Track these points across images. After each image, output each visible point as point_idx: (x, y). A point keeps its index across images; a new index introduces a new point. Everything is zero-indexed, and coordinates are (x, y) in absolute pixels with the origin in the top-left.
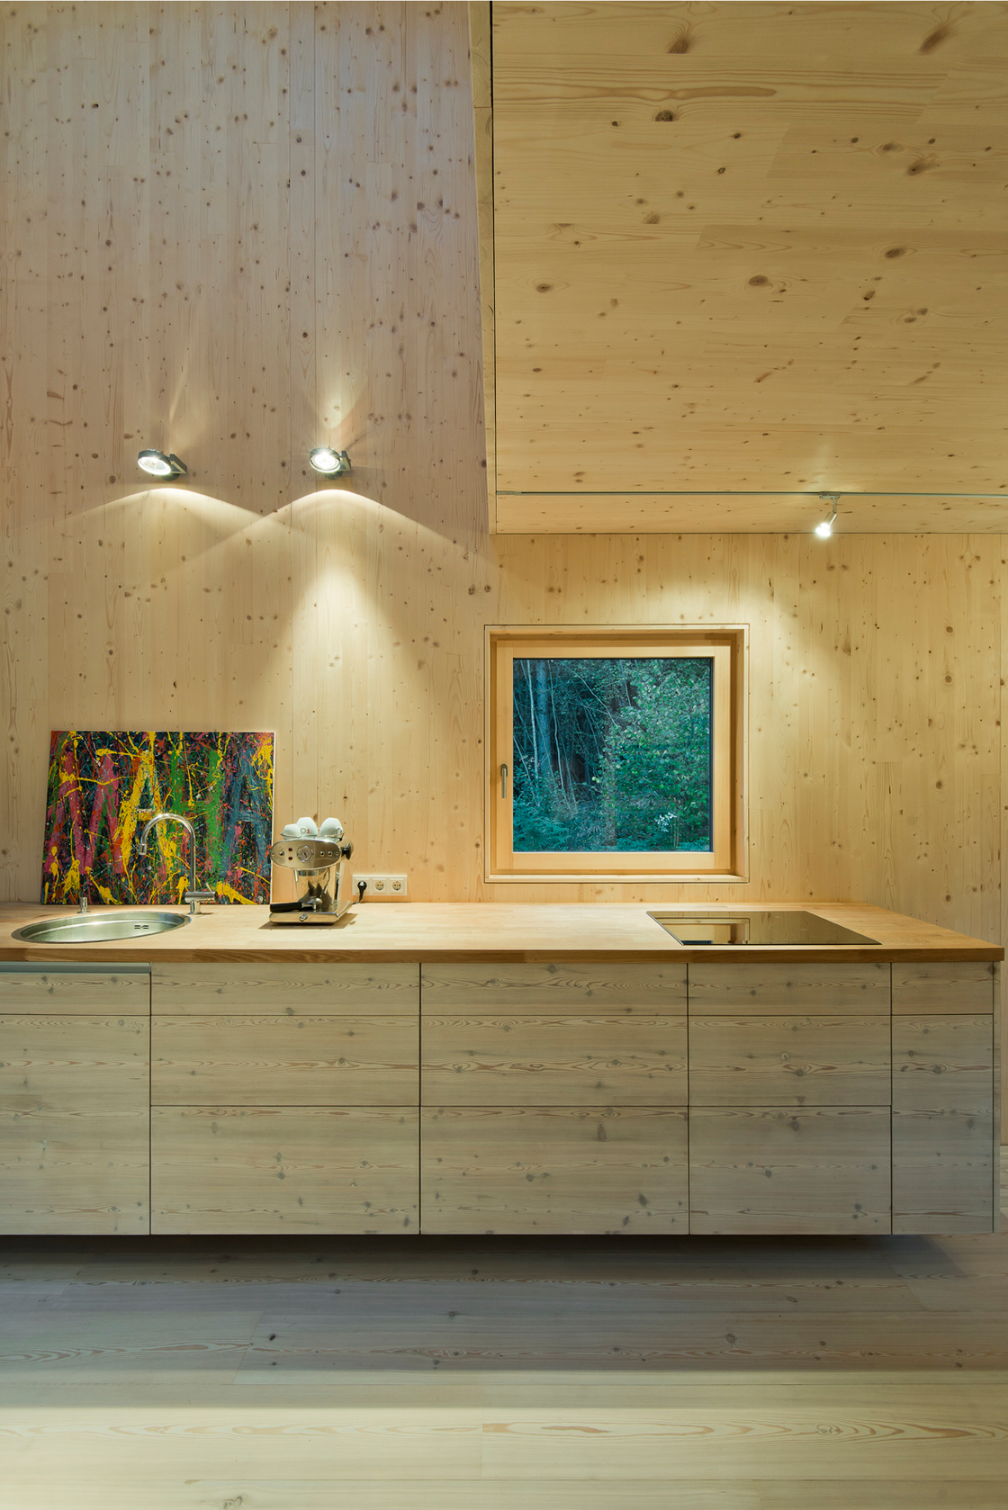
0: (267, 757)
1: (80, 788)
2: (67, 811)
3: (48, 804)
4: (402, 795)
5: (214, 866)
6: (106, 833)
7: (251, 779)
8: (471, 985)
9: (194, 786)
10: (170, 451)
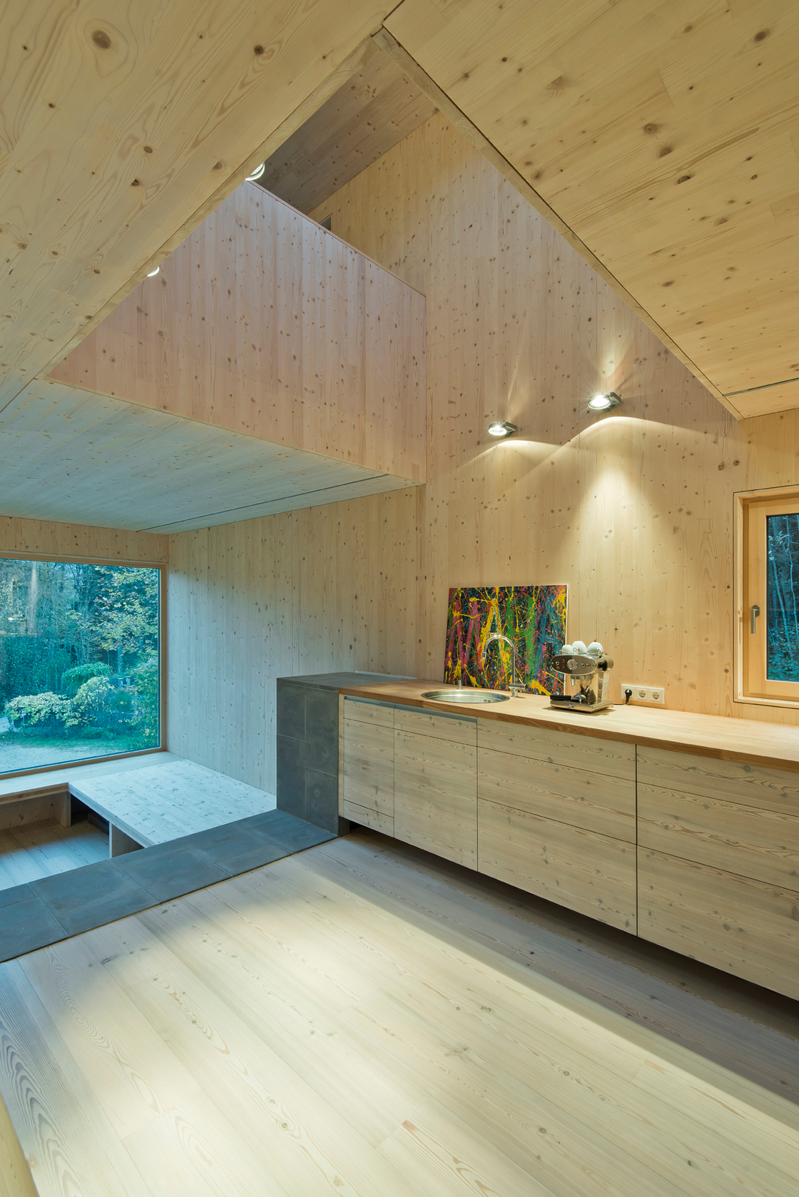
0: (563, 601)
1: (462, 620)
2: (456, 633)
3: (448, 629)
4: (660, 629)
5: (530, 670)
6: (474, 646)
7: (552, 615)
8: (675, 768)
9: (519, 620)
10: (509, 420)
